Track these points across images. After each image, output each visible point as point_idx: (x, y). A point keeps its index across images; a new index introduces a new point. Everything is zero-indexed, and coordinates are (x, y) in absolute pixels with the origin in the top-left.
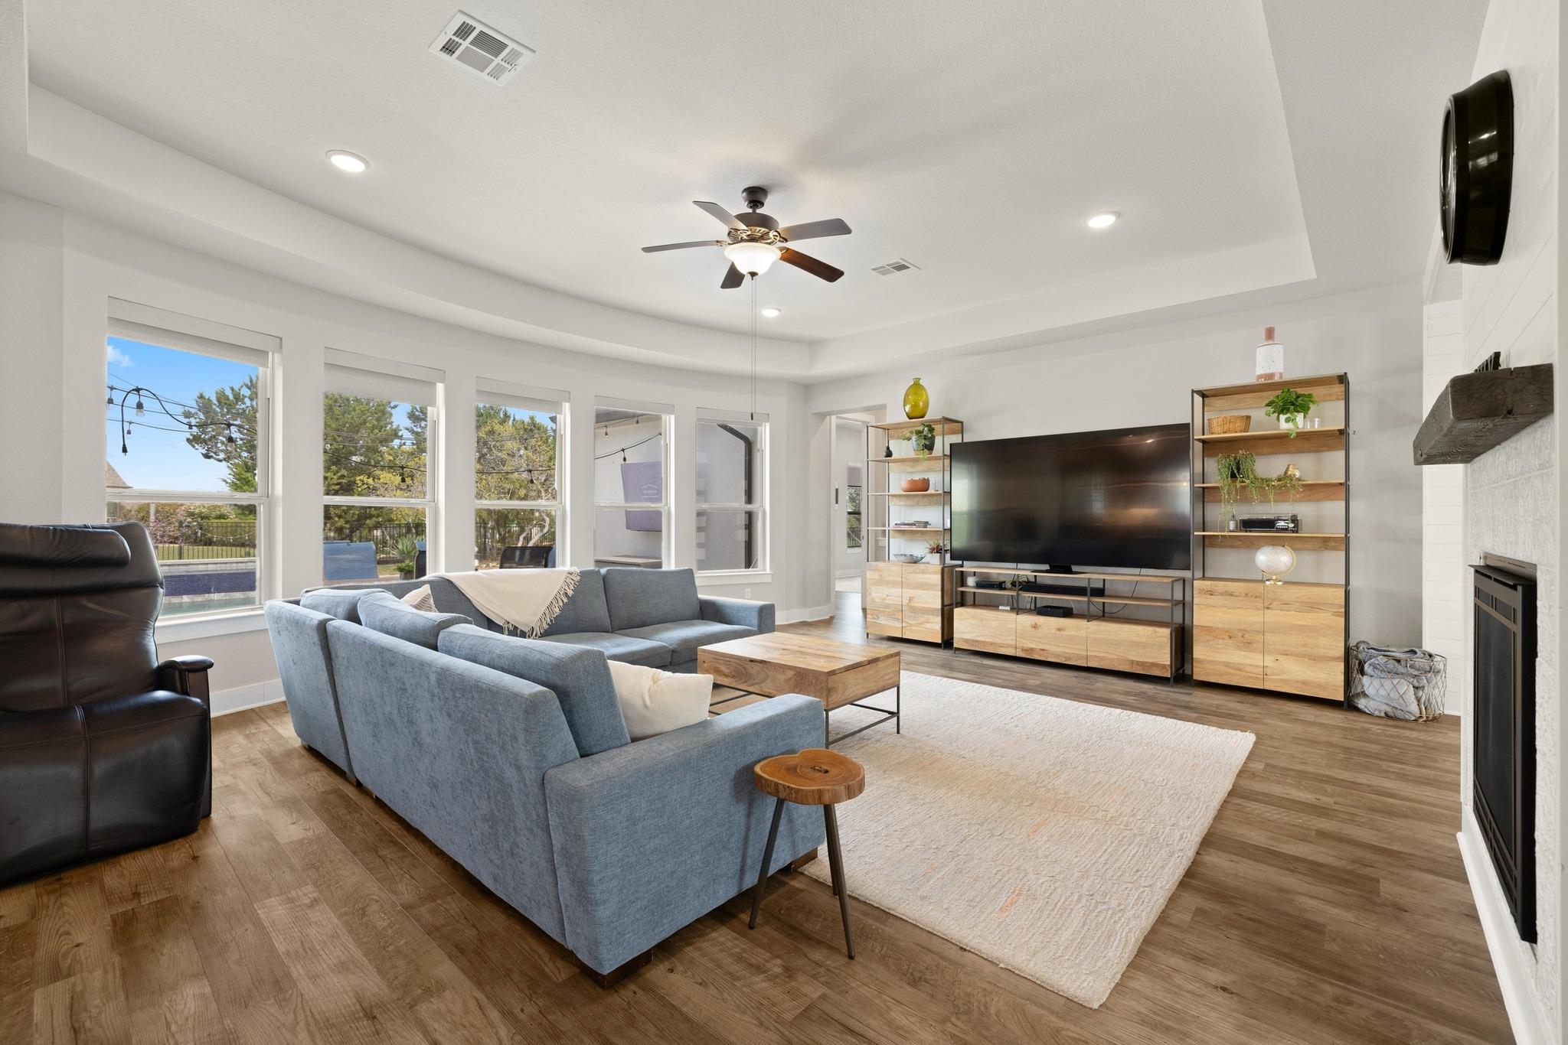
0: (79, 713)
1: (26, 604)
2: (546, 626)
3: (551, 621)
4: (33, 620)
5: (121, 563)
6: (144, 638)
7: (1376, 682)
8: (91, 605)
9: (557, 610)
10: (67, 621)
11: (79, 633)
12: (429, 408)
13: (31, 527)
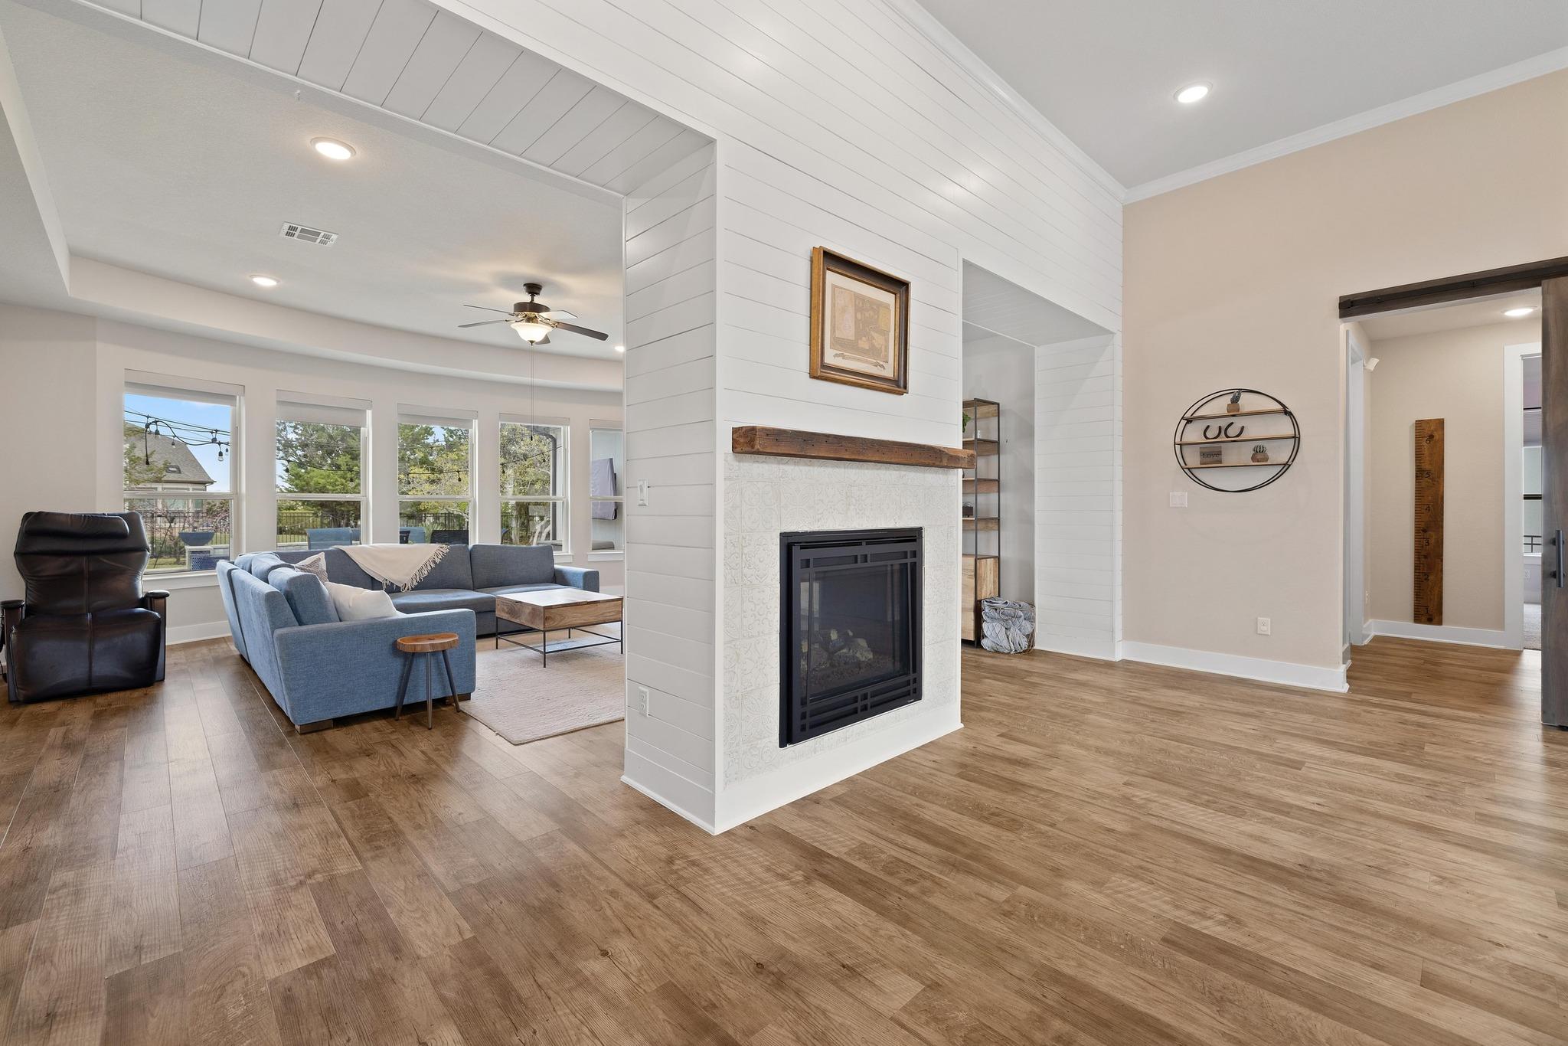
0: (89, 616)
1: (68, 559)
2: (415, 583)
3: (420, 579)
4: (72, 567)
5: (123, 536)
6: (135, 581)
7: (990, 625)
8: (105, 561)
9: (426, 572)
10: (91, 569)
11: (98, 577)
12: (362, 429)
13: (72, 515)
